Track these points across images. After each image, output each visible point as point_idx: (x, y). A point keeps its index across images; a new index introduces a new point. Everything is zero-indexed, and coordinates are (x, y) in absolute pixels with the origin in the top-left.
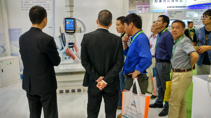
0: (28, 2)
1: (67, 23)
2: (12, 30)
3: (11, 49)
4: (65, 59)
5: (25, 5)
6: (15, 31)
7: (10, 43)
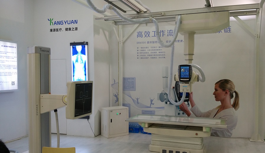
0: (143, 50)
1: (182, 71)
2: (126, 79)
3: (123, 99)
4: (178, 114)
5: (140, 53)
6: (129, 80)
7: (123, 93)
